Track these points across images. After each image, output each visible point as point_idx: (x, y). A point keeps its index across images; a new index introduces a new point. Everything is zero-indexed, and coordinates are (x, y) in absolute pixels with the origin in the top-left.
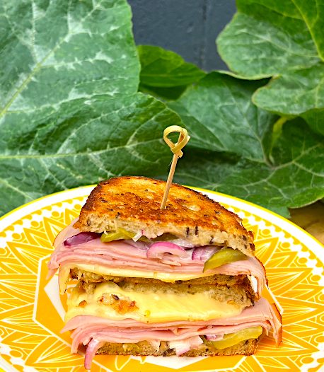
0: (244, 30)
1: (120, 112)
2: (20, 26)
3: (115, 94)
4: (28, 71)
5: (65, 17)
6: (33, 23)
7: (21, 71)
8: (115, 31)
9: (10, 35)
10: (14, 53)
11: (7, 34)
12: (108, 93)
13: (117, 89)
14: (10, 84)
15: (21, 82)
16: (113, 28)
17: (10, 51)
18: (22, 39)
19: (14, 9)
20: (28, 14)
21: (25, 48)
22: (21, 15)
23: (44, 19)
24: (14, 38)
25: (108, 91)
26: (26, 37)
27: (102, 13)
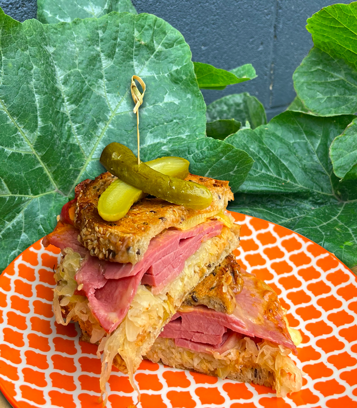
0: (320, 67)
1: (194, 155)
2: (92, 78)
3: (187, 136)
4: (105, 120)
5: (131, 62)
6: (103, 72)
7: (99, 120)
8: (177, 71)
9: (85, 88)
10: (90, 105)
11: (82, 88)
12: (179, 136)
13: (187, 130)
14: (91, 134)
15: (100, 130)
16: (175, 68)
17: (86, 103)
18: (95, 90)
19: (85, 63)
20: (98, 65)
21: (99, 97)
22: (92, 67)
23: (112, 67)
24: (89, 90)
25: (180, 133)
26: (99, 87)
27: (163, 53)
